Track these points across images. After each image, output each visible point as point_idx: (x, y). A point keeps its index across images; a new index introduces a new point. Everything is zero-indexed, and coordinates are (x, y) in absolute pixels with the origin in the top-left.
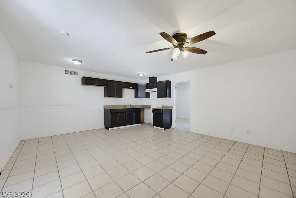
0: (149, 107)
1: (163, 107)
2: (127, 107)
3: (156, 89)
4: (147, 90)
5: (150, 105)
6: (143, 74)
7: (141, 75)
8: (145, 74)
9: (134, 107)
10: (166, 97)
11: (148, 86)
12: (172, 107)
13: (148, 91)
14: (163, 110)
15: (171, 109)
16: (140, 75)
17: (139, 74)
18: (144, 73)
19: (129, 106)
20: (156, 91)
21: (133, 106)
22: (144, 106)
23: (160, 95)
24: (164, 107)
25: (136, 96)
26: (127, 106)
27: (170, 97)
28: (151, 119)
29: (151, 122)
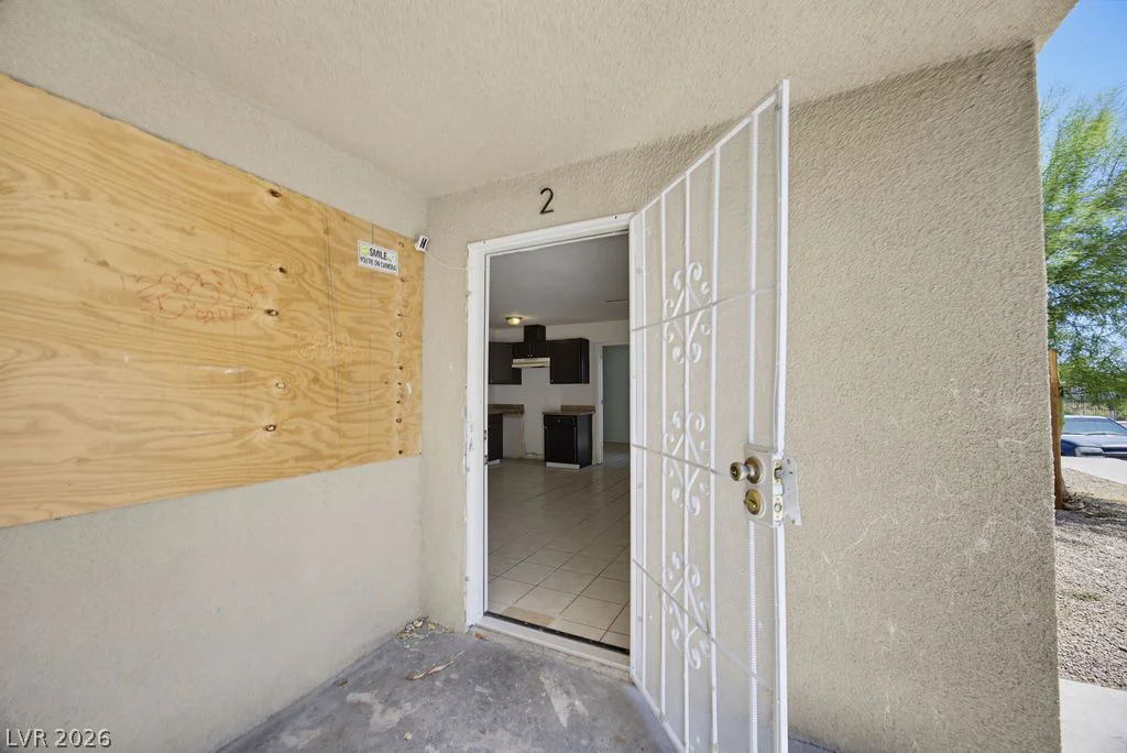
0: (519, 410)
1: (565, 408)
3: (549, 359)
4: (515, 360)
6: (521, 318)
8: (526, 318)
10: (581, 382)
12: (593, 409)
13: (517, 363)
14: (576, 417)
15: (589, 413)
16: (510, 320)
17: (508, 319)
18: (522, 316)
23: (558, 377)
27: (587, 382)
28: (524, 446)
29: (527, 454)
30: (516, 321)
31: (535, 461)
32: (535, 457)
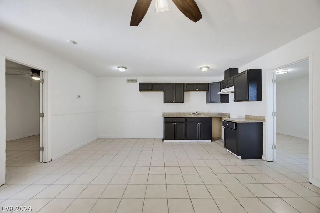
0: (228, 116)
1: (247, 117)
2: (193, 116)
3: (234, 87)
4: (221, 90)
5: (230, 114)
6: (208, 68)
7: (205, 70)
8: (211, 67)
9: (203, 116)
10: (249, 100)
11: (223, 85)
15: (262, 122)
17: (201, 68)
19: (195, 113)
20: (233, 90)
21: (203, 114)
22: (222, 114)
24: (249, 119)
25: (209, 101)
26: (193, 114)
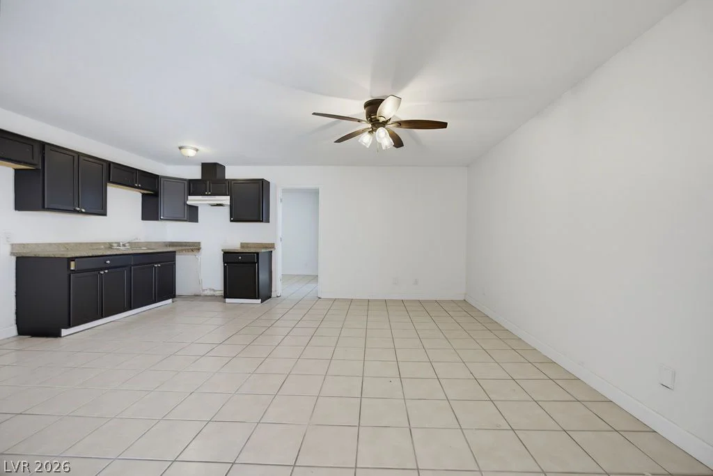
0: (195, 247)
1: (243, 245)
3: (229, 197)
4: (190, 197)
5: (199, 243)
6: (197, 150)
8: (202, 149)
9: (144, 250)
10: (262, 221)
11: (195, 187)
12: (272, 246)
13: (193, 200)
14: (258, 254)
15: (270, 250)
16: (183, 150)
17: (180, 148)
18: (197, 147)
19: (124, 245)
20: (228, 202)
23: (237, 215)
26: (119, 244)
27: (268, 221)
28: (200, 283)
29: (204, 290)
30: (190, 153)
31: (213, 298)
32: (212, 293)
